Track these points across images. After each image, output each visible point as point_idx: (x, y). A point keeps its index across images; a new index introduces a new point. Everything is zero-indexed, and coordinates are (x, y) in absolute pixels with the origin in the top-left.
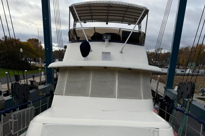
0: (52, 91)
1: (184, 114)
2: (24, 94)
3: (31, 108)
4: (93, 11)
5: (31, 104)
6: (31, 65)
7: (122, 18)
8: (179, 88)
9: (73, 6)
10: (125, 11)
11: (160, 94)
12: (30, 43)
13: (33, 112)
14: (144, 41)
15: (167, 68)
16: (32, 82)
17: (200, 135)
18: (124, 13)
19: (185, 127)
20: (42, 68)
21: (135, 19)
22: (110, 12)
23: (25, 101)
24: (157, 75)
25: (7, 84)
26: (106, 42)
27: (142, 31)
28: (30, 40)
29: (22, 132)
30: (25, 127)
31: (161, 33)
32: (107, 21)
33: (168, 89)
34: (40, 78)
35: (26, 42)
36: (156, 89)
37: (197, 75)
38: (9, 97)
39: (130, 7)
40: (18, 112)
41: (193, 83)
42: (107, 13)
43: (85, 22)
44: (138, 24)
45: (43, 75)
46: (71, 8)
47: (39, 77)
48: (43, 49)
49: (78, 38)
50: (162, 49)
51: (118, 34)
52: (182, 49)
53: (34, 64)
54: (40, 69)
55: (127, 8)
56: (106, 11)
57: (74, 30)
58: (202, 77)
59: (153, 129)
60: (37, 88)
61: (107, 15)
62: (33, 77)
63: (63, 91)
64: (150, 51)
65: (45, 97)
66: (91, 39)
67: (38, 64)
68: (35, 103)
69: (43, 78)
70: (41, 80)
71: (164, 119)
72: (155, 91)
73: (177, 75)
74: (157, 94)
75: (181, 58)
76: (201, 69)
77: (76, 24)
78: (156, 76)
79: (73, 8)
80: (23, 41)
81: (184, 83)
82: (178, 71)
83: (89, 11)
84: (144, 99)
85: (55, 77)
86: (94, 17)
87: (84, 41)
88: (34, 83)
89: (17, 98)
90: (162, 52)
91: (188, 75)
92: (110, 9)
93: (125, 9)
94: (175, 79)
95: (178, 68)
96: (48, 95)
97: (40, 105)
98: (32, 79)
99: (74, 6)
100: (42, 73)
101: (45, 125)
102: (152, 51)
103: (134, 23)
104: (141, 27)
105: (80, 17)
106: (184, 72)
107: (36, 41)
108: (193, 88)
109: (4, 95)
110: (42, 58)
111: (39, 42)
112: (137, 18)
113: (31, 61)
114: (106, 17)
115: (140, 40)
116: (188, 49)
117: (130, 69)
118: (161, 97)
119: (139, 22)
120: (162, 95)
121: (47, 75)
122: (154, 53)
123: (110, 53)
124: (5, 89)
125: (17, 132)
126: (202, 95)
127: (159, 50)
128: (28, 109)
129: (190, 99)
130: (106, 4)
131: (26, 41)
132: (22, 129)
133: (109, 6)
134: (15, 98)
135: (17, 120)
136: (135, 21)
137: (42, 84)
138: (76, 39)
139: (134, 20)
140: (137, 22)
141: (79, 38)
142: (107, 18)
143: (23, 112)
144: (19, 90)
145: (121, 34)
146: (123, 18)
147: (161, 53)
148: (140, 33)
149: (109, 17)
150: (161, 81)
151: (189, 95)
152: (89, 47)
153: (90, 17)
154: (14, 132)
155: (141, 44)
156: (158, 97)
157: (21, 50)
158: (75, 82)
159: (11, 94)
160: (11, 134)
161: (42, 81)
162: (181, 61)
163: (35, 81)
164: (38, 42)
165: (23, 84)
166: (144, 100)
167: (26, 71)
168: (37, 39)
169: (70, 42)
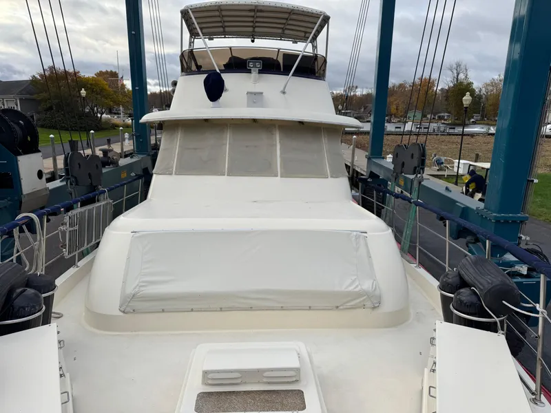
0: (147, 168)
1: (411, 203)
2: (90, 175)
3: (104, 202)
4: (226, 19)
5: (106, 194)
6: (103, 120)
7: (280, 31)
8: (396, 157)
9: (189, 10)
10: (287, 19)
11: (359, 171)
12: (100, 78)
13: (110, 210)
14: (324, 70)
15: (368, 122)
16: (105, 152)
17: (446, 241)
18: (284, 21)
19: (414, 228)
20: (127, 126)
21: (306, 32)
22: (258, 20)
23: (93, 188)
24: (350, 136)
25: (51, 158)
26: (254, 74)
27: (319, 53)
28: (101, 74)
29: (85, 252)
30: (93, 242)
31: (354, 60)
32: (253, 37)
33: (374, 160)
34: (122, 145)
35: (93, 77)
36: (350, 161)
37: (427, 134)
38: (57, 183)
39: (294, 12)
40: (78, 210)
41: (422, 145)
42: (253, 22)
43: (211, 39)
44: (311, 42)
45: (127, 141)
46: (185, 14)
47: (120, 143)
48: (128, 90)
49: (199, 67)
50: (356, 87)
51: (275, 58)
52: (394, 87)
53: (109, 120)
54: (121, 128)
55: (290, 13)
56: (251, 19)
57: (191, 52)
58: (435, 136)
59: (355, 233)
60: (115, 163)
61: (252, 26)
62: (109, 142)
63: (172, 167)
64: (335, 92)
65: (135, 180)
66: (223, 68)
67: (115, 119)
68: (114, 192)
69: (129, 145)
70: (122, 149)
71: (373, 212)
72: (349, 164)
73: (388, 134)
74: (354, 170)
75: (393, 103)
76: (432, 122)
77: (193, 42)
78: (348, 137)
79: (188, 12)
80: (87, 76)
81: (405, 146)
82: (390, 127)
83: (219, 19)
84: (332, 177)
85: (153, 142)
86: (227, 29)
87: (210, 72)
88: (110, 155)
89: (77, 184)
90: (357, 94)
91: (410, 133)
92: (259, 14)
93: (286, 16)
94: (385, 141)
95: (389, 122)
96: (139, 177)
97: (123, 197)
98: (106, 147)
99: (191, 9)
100: (126, 136)
101: (137, 235)
102: (338, 92)
103: (304, 39)
104: (316, 47)
105: (201, 29)
106: (400, 128)
107: (114, 75)
108: (423, 154)
109: (46, 179)
110: (126, 108)
111: (120, 76)
112: (309, 30)
113: (102, 114)
114: (251, 29)
115: (316, 70)
116: (405, 88)
117: (301, 123)
118: (362, 175)
119: (313, 38)
120: (363, 172)
121: (136, 138)
122: (342, 95)
123: (262, 93)
124: (49, 169)
125: (76, 253)
126: (438, 170)
127: (351, 88)
128: (97, 205)
129: (419, 175)
130: (251, 5)
131: (94, 75)
132: (86, 246)
133: (256, 10)
134: (71, 184)
135: (77, 228)
136: (305, 37)
137: (126, 156)
138: (194, 68)
139: (303, 34)
140: (308, 38)
141: (201, 67)
142: (254, 31)
143: (89, 210)
144: (80, 167)
145: (281, 60)
146: (283, 30)
147: (355, 95)
148: (315, 57)
149: (257, 29)
150: (359, 146)
151: (415, 168)
152: (222, 82)
153: (221, 29)
154: (69, 253)
155: (320, 77)
156: (355, 175)
157: (83, 92)
158: (195, 149)
159: (61, 177)
160: (63, 257)
161: (124, 150)
162: (393, 109)
163: (112, 150)
164: (118, 77)
165: (88, 156)
166: (333, 179)
167: (92, 131)
168: (115, 72)
169: (183, 73)
